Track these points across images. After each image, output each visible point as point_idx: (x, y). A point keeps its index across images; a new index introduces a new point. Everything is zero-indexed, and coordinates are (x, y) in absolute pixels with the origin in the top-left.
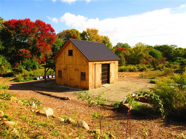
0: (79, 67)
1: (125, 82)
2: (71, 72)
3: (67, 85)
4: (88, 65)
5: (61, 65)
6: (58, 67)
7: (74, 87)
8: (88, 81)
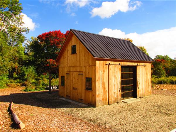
0: (83, 70)
1: (163, 96)
2: (74, 78)
3: (70, 96)
4: (95, 65)
5: (64, 68)
6: (61, 71)
7: (77, 100)
8: (95, 91)
